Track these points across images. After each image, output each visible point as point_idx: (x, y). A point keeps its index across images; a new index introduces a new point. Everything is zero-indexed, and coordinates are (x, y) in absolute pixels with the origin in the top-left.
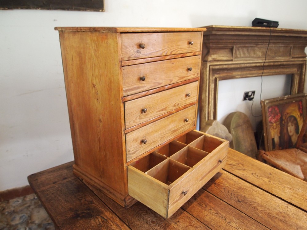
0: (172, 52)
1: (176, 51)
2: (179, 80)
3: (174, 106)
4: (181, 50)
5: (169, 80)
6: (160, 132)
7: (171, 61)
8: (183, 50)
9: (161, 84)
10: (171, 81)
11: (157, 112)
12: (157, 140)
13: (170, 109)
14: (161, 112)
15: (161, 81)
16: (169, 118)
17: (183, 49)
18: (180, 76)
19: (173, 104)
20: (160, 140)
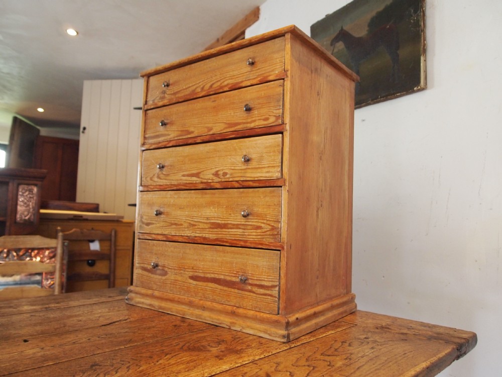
0: (213, 84)
1: (222, 81)
2: (226, 128)
3: (216, 174)
4: (232, 79)
5: (207, 128)
6: (187, 213)
7: (210, 99)
8: (237, 78)
9: (192, 132)
10: (210, 129)
11: (184, 176)
12: (181, 225)
13: (207, 177)
14: (189, 178)
15: (192, 129)
16: (206, 194)
17: (235, 77)
18: (228, 122)
19: (214, 171)
20: (187, 228)
